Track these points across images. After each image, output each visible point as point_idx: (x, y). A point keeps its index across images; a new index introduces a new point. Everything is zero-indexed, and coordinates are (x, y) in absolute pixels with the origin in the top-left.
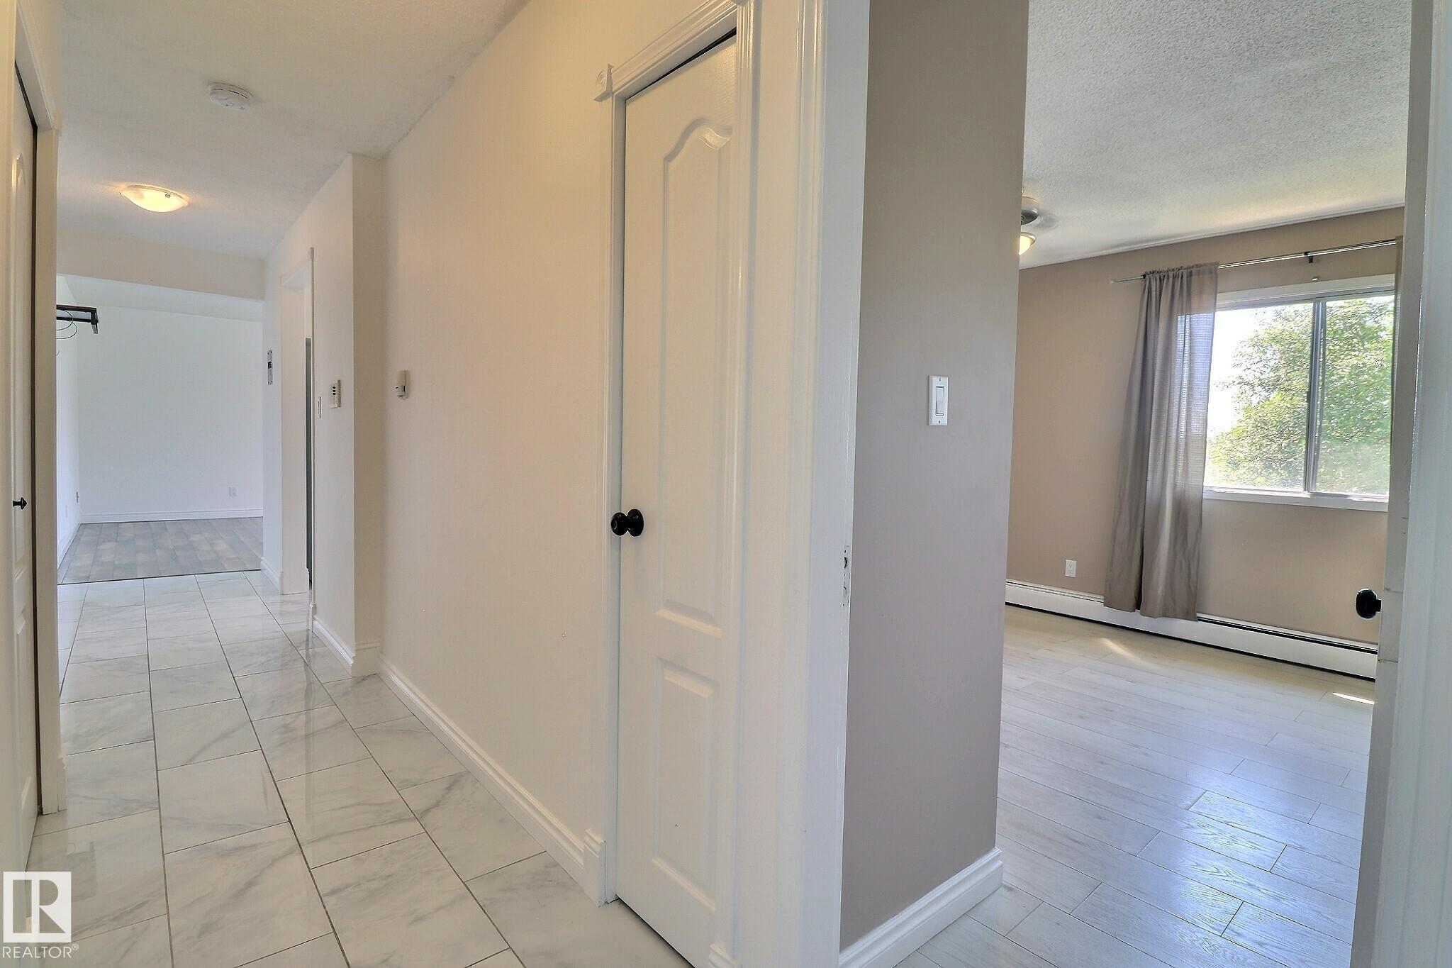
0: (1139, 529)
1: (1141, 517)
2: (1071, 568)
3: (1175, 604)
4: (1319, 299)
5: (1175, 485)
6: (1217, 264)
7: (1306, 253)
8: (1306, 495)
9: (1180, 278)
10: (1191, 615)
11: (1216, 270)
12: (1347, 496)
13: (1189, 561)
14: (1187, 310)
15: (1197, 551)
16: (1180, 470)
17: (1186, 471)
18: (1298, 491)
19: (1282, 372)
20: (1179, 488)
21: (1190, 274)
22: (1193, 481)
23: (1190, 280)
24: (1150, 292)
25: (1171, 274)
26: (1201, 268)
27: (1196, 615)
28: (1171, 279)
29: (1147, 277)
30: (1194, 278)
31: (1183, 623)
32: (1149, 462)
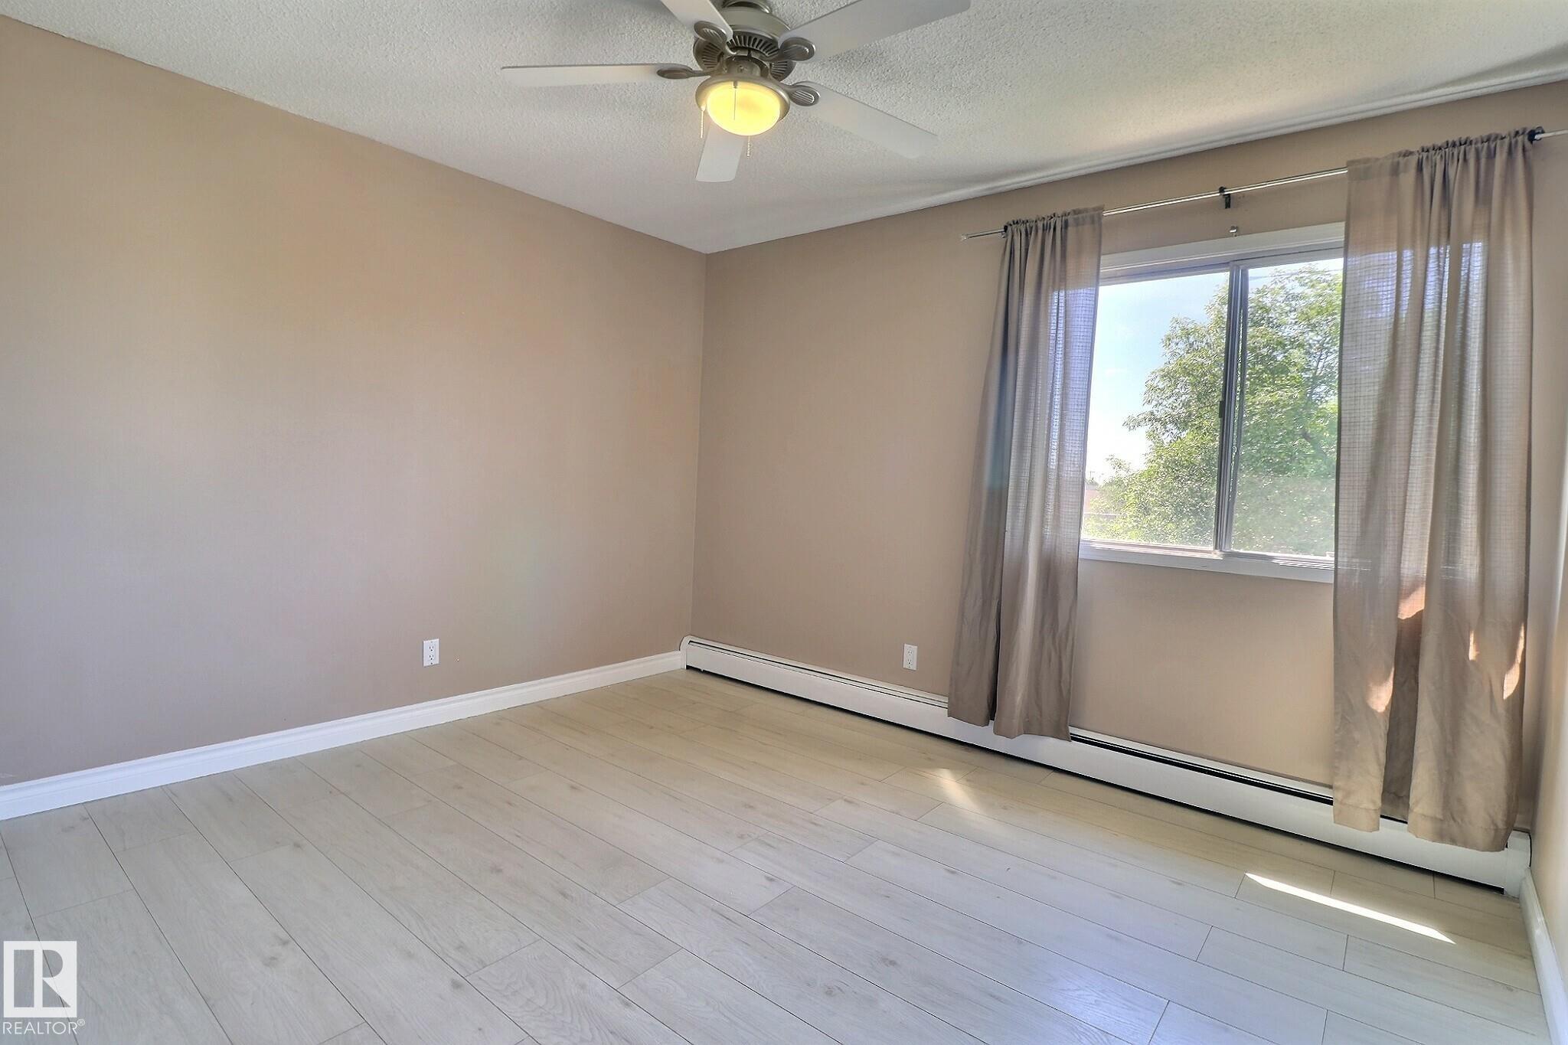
0: (995, 603)
1: (997, 583)
2: (910, 656)
3: (1041, 716)
4: (1238, 267)
5: (1042, 538)
6: (1102, 209)
7: (1222, 190)
8: (1217, 555)
9: (1052, 229)
10: (1061, 732)
11: (1100, 217)
12: (1272, 558)
13: (1060, 652)
14: (1061, 282)
15: (1070, 638)
16: (1050, 516)
17: (1057, 517)
18: (1206, 550)
19: (1193, 409)
20: (1048, 543)
21: (1066, 225)
22: (1067, 532)
23: (1066, 233)
24: (1012, 253)
25: (1040, 225)
26: (1080, 216)
27: (1068, 730)
28: (1040, 232)
29: (1009, 228)
30: (1071, 230)
31: (1052, 741)
32: (1009, 504)
